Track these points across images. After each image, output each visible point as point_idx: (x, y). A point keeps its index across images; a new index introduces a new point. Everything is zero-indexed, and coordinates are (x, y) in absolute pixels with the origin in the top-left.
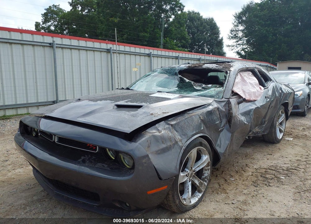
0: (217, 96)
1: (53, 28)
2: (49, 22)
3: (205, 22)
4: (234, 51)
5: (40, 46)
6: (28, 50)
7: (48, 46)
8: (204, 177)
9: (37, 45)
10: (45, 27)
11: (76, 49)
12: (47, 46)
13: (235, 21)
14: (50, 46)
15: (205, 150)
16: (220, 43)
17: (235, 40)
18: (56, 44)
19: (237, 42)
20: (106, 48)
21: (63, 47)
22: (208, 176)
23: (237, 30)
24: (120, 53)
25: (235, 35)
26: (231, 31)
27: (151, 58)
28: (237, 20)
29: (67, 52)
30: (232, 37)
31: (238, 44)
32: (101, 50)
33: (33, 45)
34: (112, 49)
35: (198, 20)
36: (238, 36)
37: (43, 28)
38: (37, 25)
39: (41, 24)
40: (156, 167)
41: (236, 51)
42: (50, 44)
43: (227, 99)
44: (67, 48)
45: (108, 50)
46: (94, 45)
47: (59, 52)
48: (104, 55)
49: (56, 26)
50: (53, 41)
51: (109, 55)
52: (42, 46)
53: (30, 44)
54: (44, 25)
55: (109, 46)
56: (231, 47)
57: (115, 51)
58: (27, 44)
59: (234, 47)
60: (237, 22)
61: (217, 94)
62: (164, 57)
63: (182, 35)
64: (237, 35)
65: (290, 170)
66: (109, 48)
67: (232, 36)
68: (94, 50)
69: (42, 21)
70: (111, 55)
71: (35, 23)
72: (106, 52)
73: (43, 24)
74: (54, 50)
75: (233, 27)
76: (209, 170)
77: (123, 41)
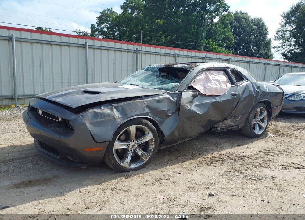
0: (172, 90)
1: (105, 30)
2: (102, 25)
3: (253, 23)
4: (280, 52)
5: (75, 46)
6: (65, 49)
7: (82, 47)
8: (149, 150)
9: (72, 46)
10: (99, 29)
11: (105, 49)
12: (80, 47)
13: (283, 21)
14: (83, 47)
15: (147, 128)
16: (268, 45)
17: (281, 41)
18: (88, 45)
19: (285, 42)
20: (133, 49)
21: (94, 48)
22: (152, 150)
23: (284, 30)
24: (145, 53)
25: (282, 35)
26: (277, 31)
27: (176, 58)
28: (285, 20)
29: (97, 52)
30: (278, 39)
31: (284, 45)
32: (128, 51)
33: (69, 46)
34: (138, 50)
35: (245, 20)
36: (285, 37)
37: (98, 30)
38: (93, 27)
39: (96, 26)
40: (92, 132)
41: (282, 52)
42: (83, 45)
43: (180, 92)
44: (97, 48)
45: (134, 50)
46: (122, 46)
47: (90, 52)
48: (131, 54)
49: (108, 28)
50: (86, 43)
51: (135, 55)
52: (77, 47)
53: (67, 46)
54: (99, 28)
55: (136, 47)
56: (276, 48)
57: (140, 52)
58: (64, 45)
59: (281, 48)
60: (285, 22)
61: (173, 88)
62: (190, 58)
63: (226, 36)
64: (283, 36)
65: (242, 157)
66: (135, 49)
67: (278, 36)
68: (121, 50)
69: (97, 24)
70: (137, 55)
71: (91, 26)
72: (133, 53)
73: (97, 26)
74: (86, 50)
75: (280, 27)
76: (153, 145)
77: (147, 42)
